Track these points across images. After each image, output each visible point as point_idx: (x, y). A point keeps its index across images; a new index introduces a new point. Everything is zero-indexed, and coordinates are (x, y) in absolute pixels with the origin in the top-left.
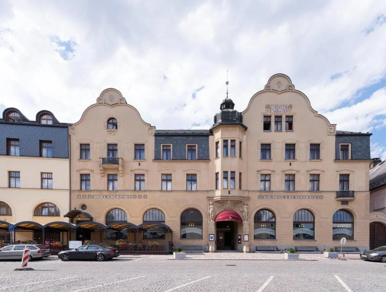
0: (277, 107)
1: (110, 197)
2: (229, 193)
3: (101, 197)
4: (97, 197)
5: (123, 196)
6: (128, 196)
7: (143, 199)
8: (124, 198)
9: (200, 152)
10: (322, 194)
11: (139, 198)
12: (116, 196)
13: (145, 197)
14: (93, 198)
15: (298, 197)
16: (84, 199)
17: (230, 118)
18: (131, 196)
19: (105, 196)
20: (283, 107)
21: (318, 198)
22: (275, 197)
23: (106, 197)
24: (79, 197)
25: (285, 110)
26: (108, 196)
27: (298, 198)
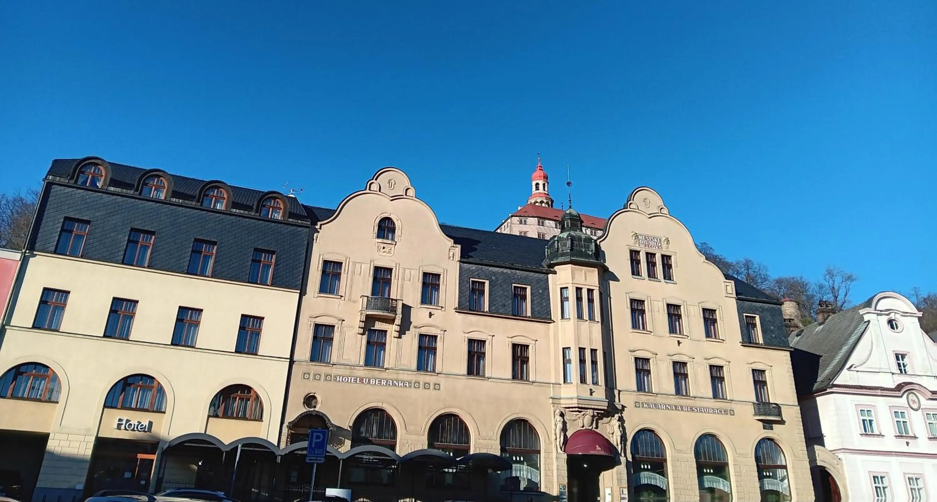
0: (647, 237)
1: (369, 380)
2: (591, 394)
3: (351, 379)
4: (342, 380)
5: (395, 382)
6: (403, 382)
7: (432, 392)
8: (396, 385)
9: (536, 302)
10: (733, 406)
11: (435, 389)
12: (381, 381)
13: (437, 386)
14: (336, 380)
15: (697, 409)
16: (316, 383)
17: (583, 250)
18: (410, 383)
19: (358, 379)
20: (656, 240)
21: (727, 414)
22: (661, 405)
23: (361, 380)
24: (307, 376)
25: (660, 244)
26: (364, 379)
27: (697, 411)
